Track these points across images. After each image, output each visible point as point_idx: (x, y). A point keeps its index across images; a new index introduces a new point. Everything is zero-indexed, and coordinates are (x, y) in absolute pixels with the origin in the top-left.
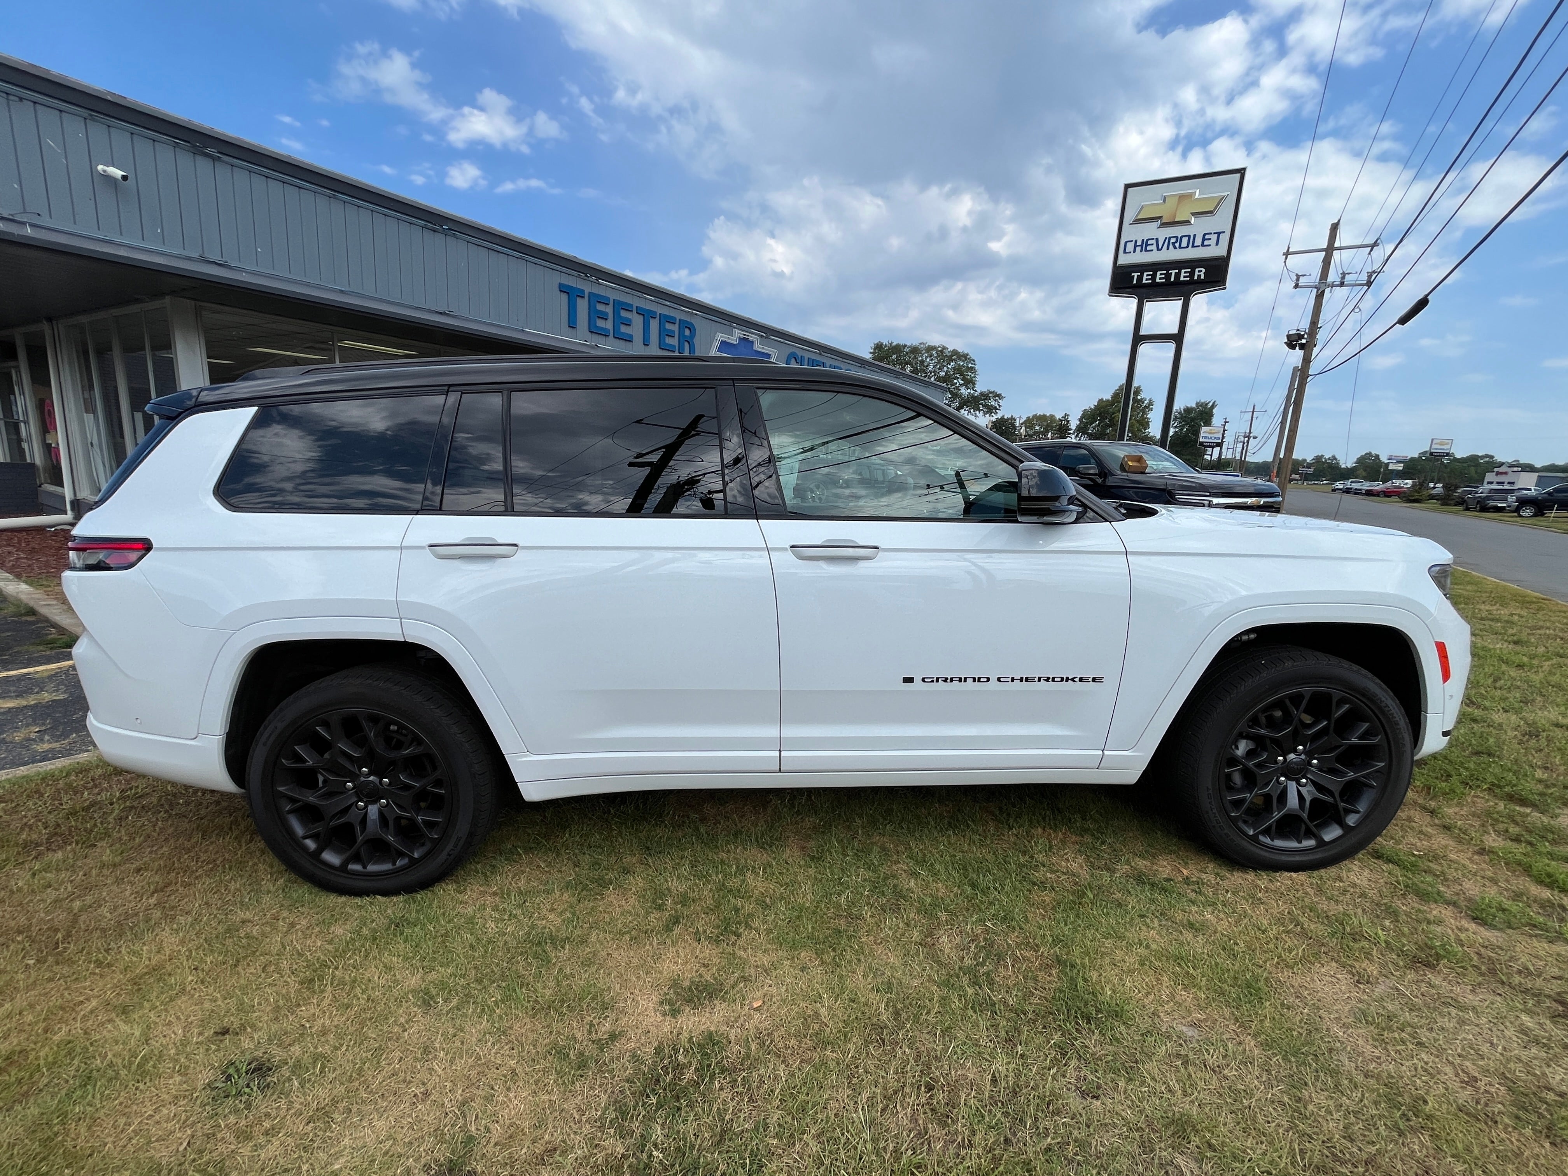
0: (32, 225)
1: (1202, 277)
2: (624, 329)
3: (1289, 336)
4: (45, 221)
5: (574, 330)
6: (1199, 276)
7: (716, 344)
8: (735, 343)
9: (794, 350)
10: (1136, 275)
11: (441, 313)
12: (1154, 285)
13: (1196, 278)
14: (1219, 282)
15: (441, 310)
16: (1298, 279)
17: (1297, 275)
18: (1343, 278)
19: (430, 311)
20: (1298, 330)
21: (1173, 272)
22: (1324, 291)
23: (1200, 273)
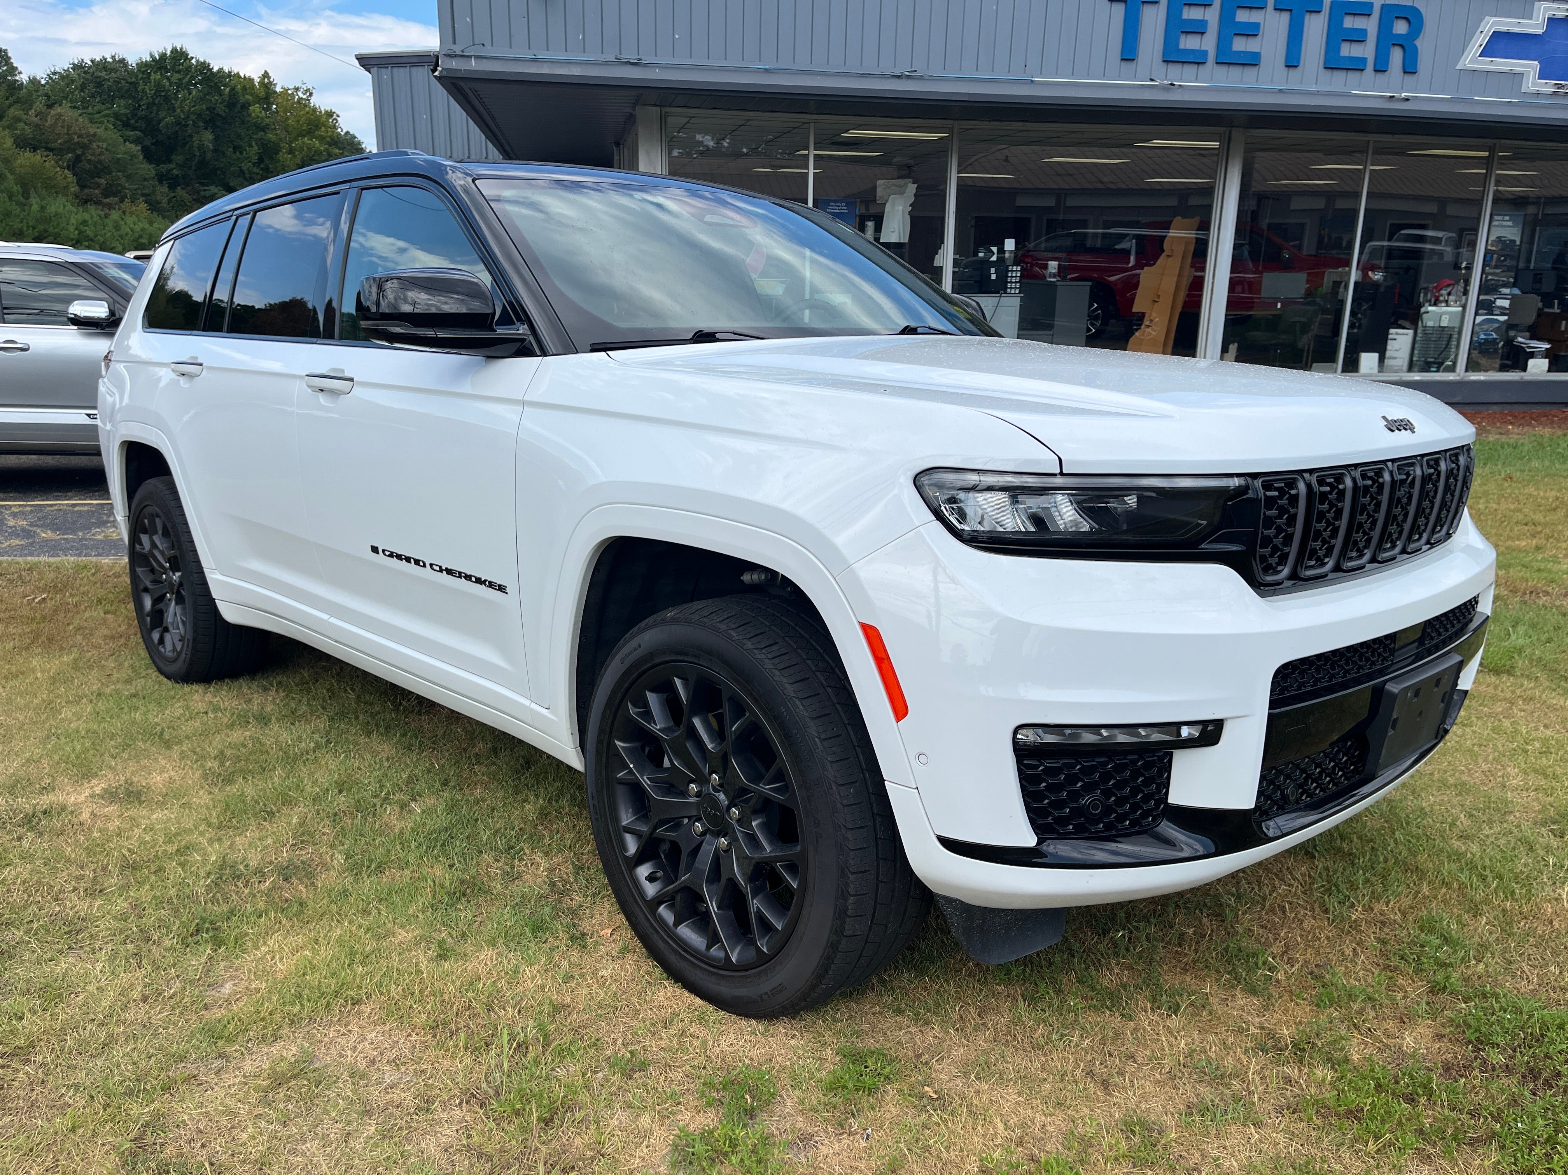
0: (477, 57)
2: (1240, 45)
4: (488, 51)
5: (1132, 65)
7: (1481, 39)
8: (1540, 31)
11: (899, 77)
15: (898, 72)
19: (883, 76)
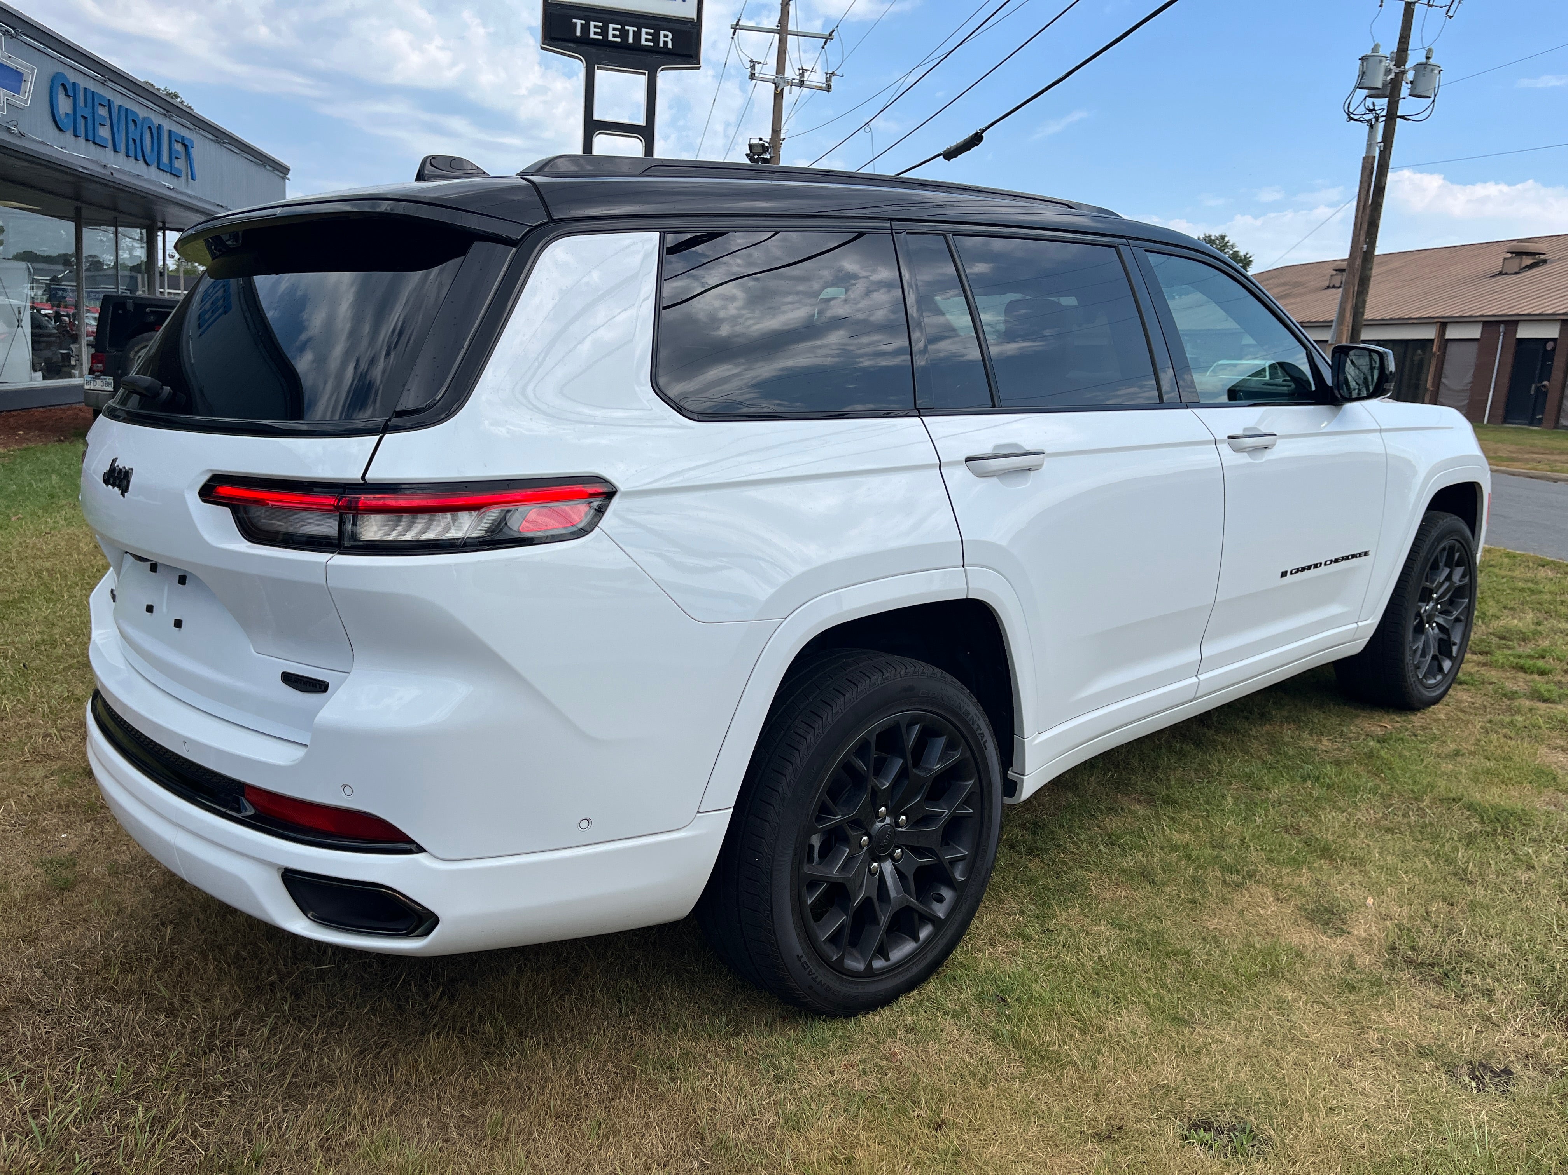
1: (670, 46)
3: (751, 146)
6: (666, 43)
9: (61, 69)
10: (579, 22)
12: (605, 43)
13: (661, 45)
14: (691, 56)
16: (753, 67)
17: (751, 61)
18: (802, 75)
20: (761, 139)
21: (631, 29)
22: (782, 90)
23: (666, 38)
